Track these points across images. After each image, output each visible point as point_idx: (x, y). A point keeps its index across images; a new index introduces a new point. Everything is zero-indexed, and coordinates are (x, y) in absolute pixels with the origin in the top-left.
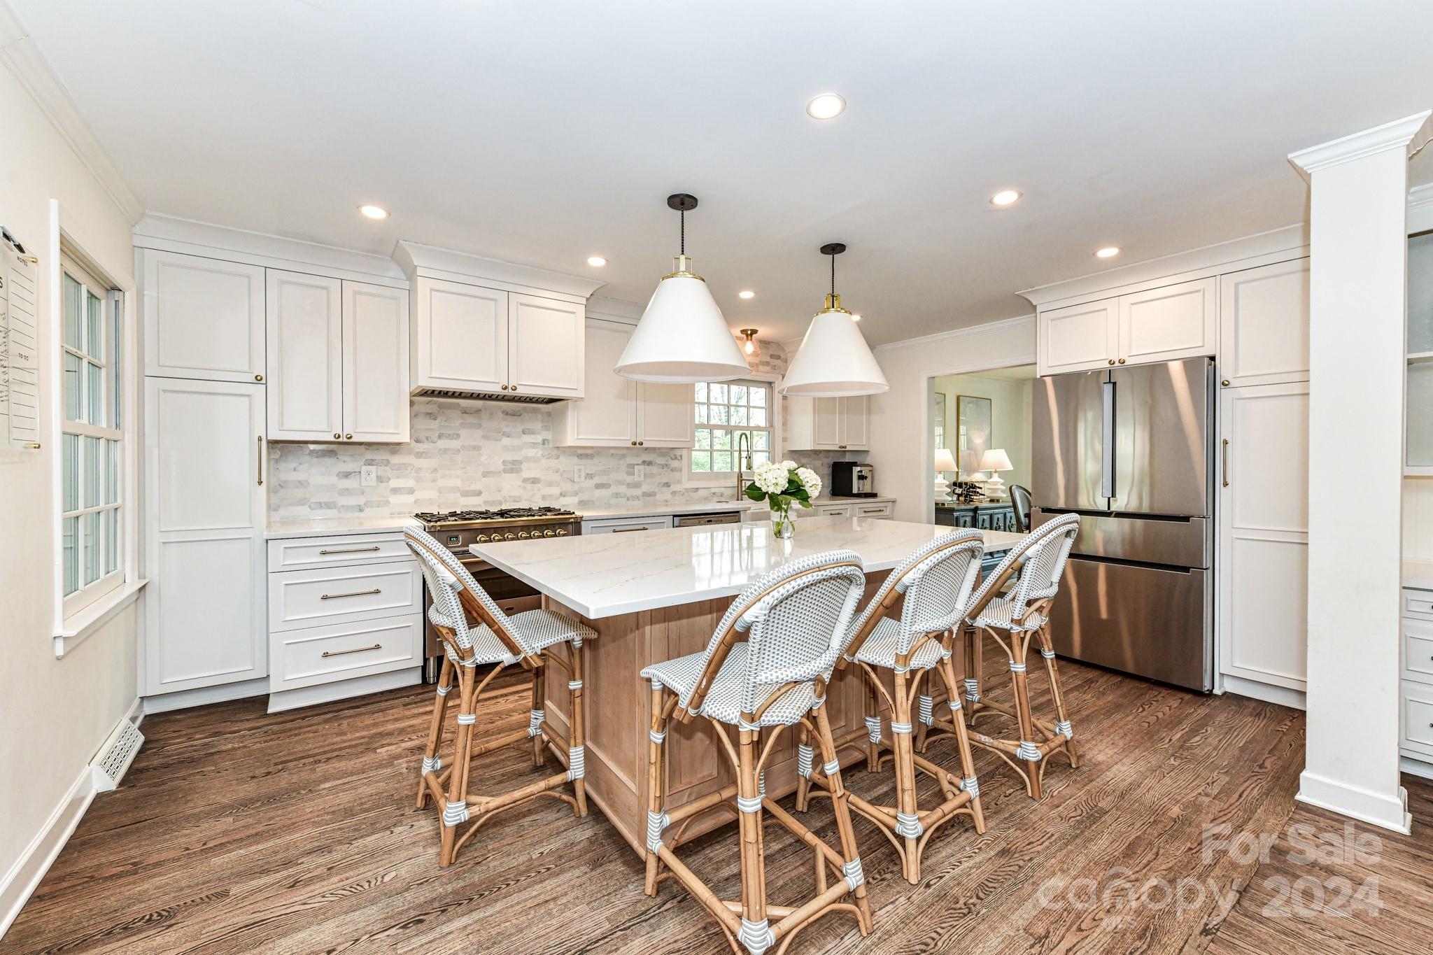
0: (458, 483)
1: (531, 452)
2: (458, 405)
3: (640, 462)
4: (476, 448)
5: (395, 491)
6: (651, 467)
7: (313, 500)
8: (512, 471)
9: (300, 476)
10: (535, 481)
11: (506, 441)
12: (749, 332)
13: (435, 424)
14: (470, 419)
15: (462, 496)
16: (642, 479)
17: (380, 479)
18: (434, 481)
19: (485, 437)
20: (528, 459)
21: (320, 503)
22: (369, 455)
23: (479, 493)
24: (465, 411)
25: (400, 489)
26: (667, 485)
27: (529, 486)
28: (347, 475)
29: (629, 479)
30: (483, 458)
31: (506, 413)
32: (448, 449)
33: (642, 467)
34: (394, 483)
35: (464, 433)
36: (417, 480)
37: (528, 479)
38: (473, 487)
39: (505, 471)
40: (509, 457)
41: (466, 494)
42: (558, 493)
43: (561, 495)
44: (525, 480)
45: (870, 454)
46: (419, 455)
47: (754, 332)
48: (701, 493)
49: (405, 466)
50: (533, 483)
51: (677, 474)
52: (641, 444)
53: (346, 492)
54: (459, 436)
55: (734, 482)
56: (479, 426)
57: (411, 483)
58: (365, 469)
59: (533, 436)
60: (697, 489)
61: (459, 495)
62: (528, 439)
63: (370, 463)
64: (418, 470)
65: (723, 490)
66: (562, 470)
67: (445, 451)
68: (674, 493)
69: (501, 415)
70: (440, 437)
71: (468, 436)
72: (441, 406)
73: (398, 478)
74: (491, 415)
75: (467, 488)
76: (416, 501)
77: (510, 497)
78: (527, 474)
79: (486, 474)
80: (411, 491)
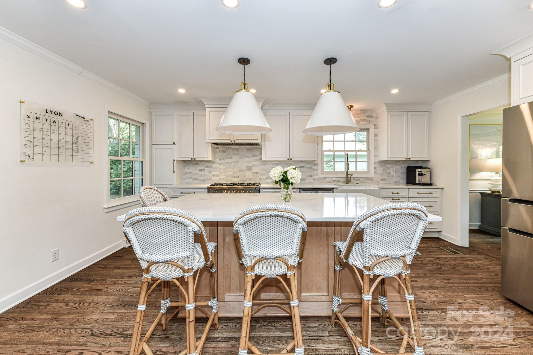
0: (231, 173)
1: (256, 163)
2: (232, 147)
3: (299, 166)
4: (238, 162)
5: (214, 175)
6: (303, 168)
7: (193, 178)
8: (249, 170)
9: (190, 170)
10: (257, 173)
11: (247, 159)
12: (350, 107)
13: (225, 154)
14: (236, 152)
15: (233, 178)
17: (209, 172)
18: (225, 172)
19: (240, 158)
20: (254, 165)
21: (194, 179)
22: (207, 164)
23: (238, 177)
24: (234, 150)
25: (215, 175)
26: (311, 176)
27: (255, 175)
28: (201, 170)
30: (239, 165)
31: (247, 149)
32: (229, 162)
34: (213, 173)
35: (233, 157)
36: (220, 172)
37: (254, 173)
38: (236, 175)
39: (247, 170)
40: (248, 165)
41: (234, 177)
42: (265, 178)
43: (266, 178)
44: (253, 173)
45: (430, 162)
46: (220, 164)
47: (352, 107)
48: (327, 180)
49: (216, 168)
50: (256, 174)
51: (316, 172)
52: (291, 159)
53: (201, 175)
54: (232, 158)
55: (344, 175)
56: (238, 154)
57: (218, 173)
58: (206, 168)
59: (256, 157)
60: (325, 178)
61: (232, 177)
62: (254, 158)
63: (207, 167)
64: (220, 169)
65: (339, 179)
66: (267, 169)
67: (228, 163)
68: (314, 179)
69: (245, 150)
70: (226, 158)
71: (235, 158)
72: (226, 148)
73: (214, 171)
74: (242, 151)
75: (234, 175)
76: (219, 179)
77: (248, 179)
78: (254, 171)
79: (240, 171)
80: (218, 176)
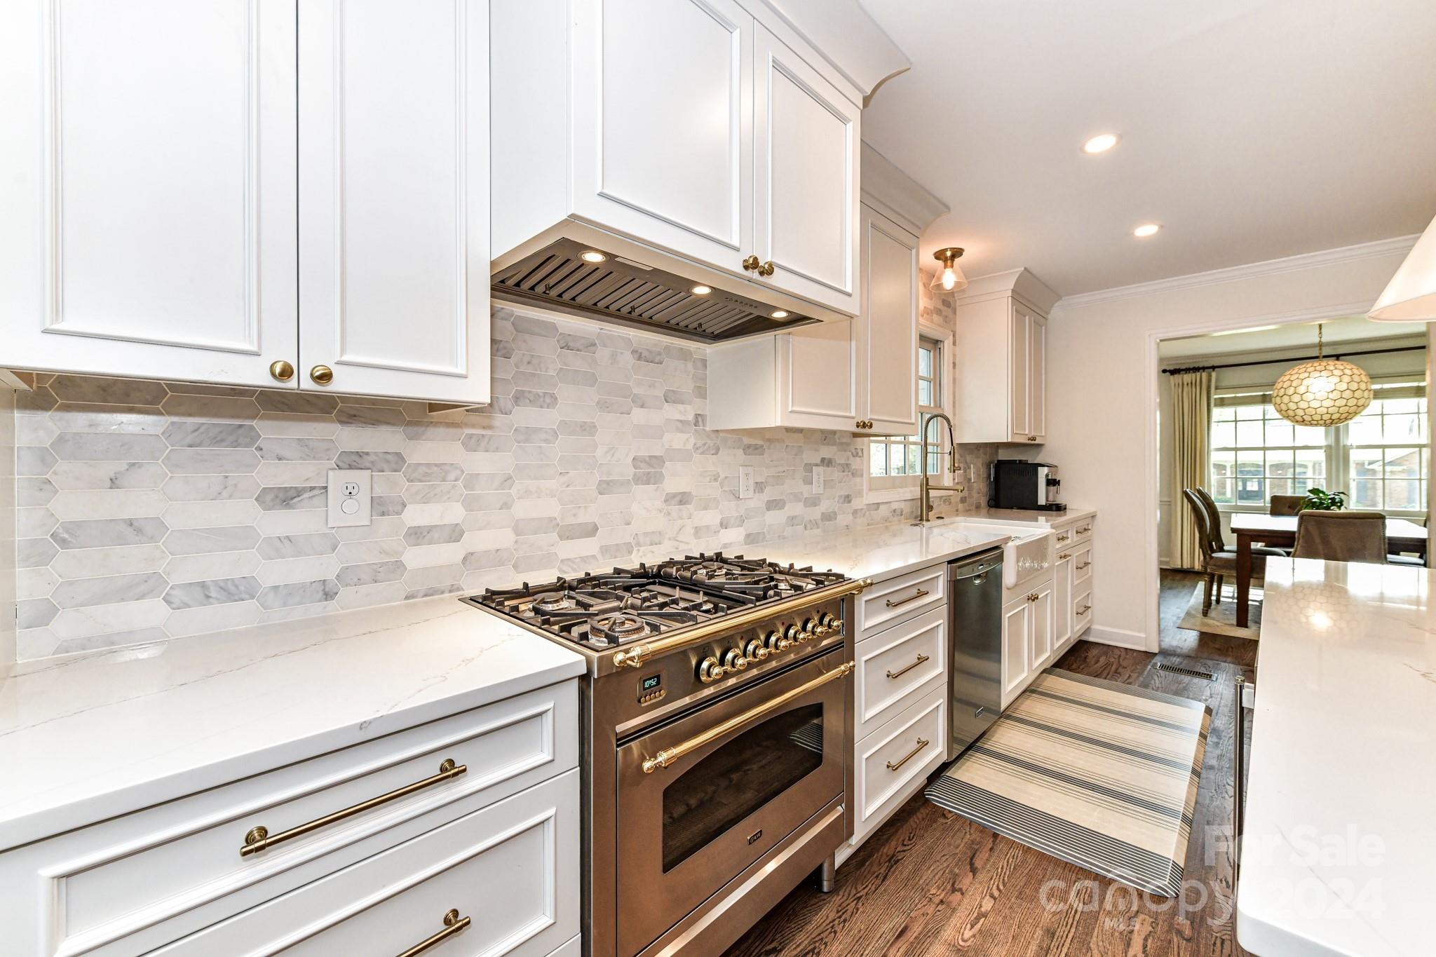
0: (550, 508)
1: (678, 441)
2: (553, 327)
3: (818, 461)
4: (588, 429)
5: (418, 535)
6: (830, 468)
7: (175, 579)
8: (647, 480)
10: (683, 499)
11: (638, 415)
12: (949, 254)
14: (577, 367)
15: (561, 537)
16: (821, 490)
17: (380, 507)
18: (506, 506)
19: (604, 406)
20: (672, 454)
21: (203, 585)
22: (351, 440)
23: (592, 531)
24: (566, 344)
25: (431, 529)
26: (848, 499)
27: (675, 509)
28: (286, 498)
29: (806, 490)
30: (599, 452)
31: (639, 355)
32: (536, 430)
33: (821, 469)
34: (416, 515)
35: (565, 393)
36: (470, 505)
37: (674, 496)
38: (583, 518)
39: (637, 480)
40: (646, 449)
41: (570, 533)
42: (718, 522)
43: (721, 524)
44: (669, 499)
45: (1044, 450)
47: (957, 253)
48: (882, 510)
49: (440, 471)
50: (681, 503)
51: (856, 481)
53: (287, 545)
54: (554, 398)
55: (916, 492)
56: (592, 381)
57: (454, 513)
58: (338, 480)
59: (680, 407)
61: (554, 536)
62: (672, 412)
63: (353, 461)
64: (472, 480)
66: (722, 476)
67: (528, 435)
69: (628, 359)
70: (517, 399)
71: (573, 403)
72: (519, 326)
73: (426, 500)
75: (571, 520)
77: (646, 534)
78: (673, 484)
79: (605, 487)
80: (455, 534)
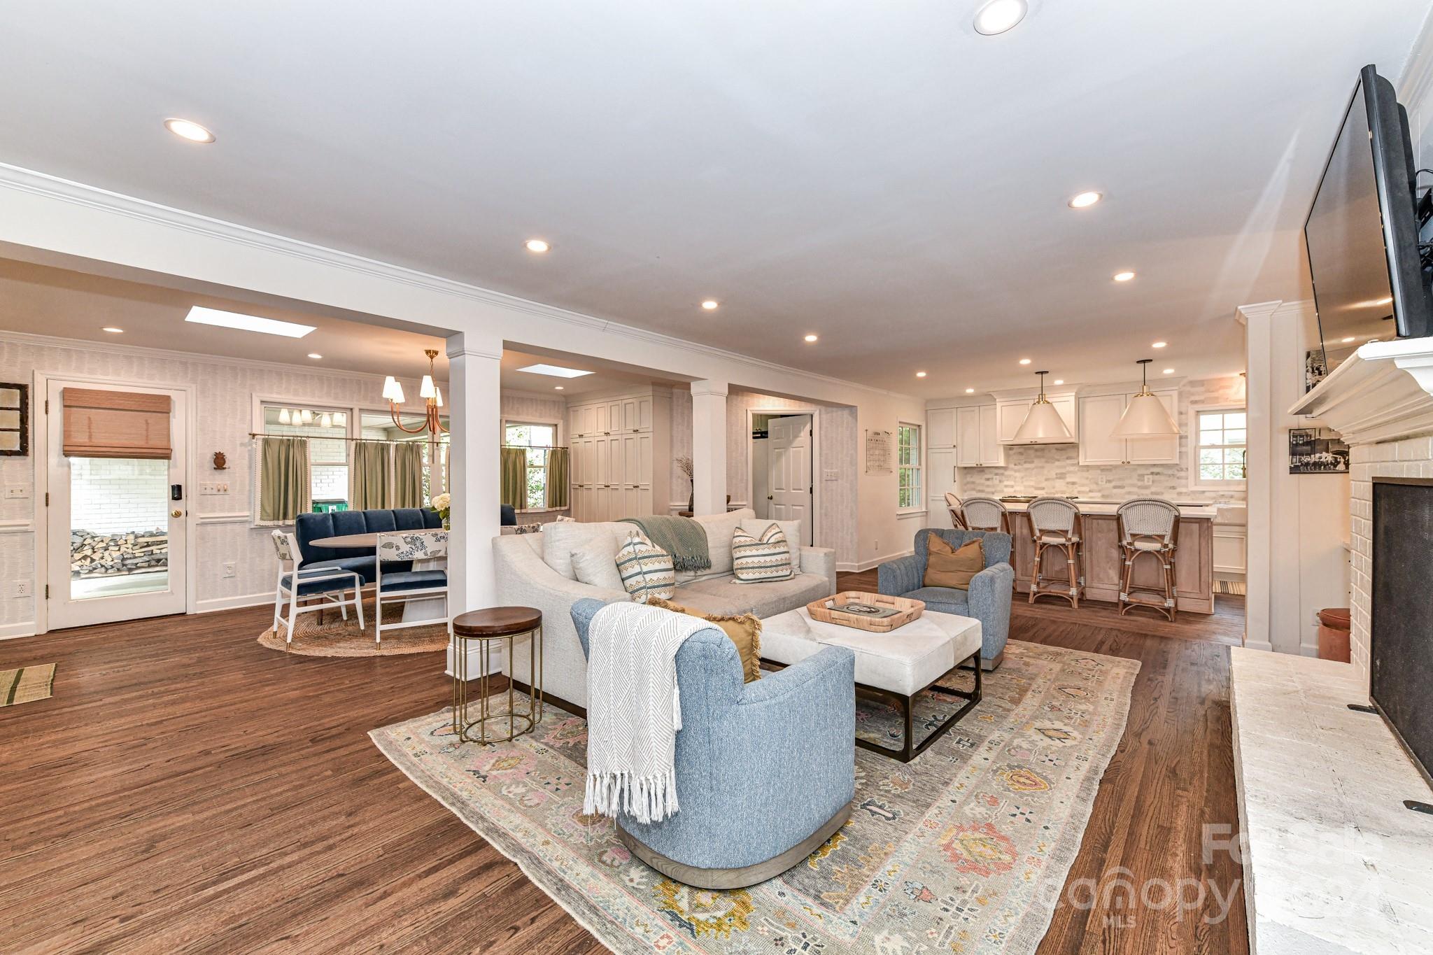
0: (1032, 483)
1: (1072, 469)
3: (1149, 473)
4: (1043, 467)
5: (1006, 486)
6: (1158, 476)
7: (976, 489)
8: (1060, 478)
9: (972, 480)
10: (1073, 483)
11: (1057, 463)
13: (1022, 457)
14: (1039, 454)
16: (1151, 483)
17: (1000, 481)
18: (1022, 482)
19: (1047, 462)
20: (1069, 472)
21: (979, 490)
22: (996, 471)
23: (1043, 489)
24: (1036, 450)
26: (1174, 488)
27: (1070, 486)
28: (988, 479)
29: (1140, 484)
30: (1045, 472)
31: (1057, 449)
32: (1029, 468)
33: (1151, 476)
34: (1006, 483)
35: (1036, 461)
36: (1015, 482)
38: (1040, 486)
39: (1057, 478)
40: (1059, 471)
42: (1088, 490)
44: (1068, 483)
46: (1016, 471)
48: (1207, 494)
49: (1010, 476)
51: (1183, 481)
53: (988, 486)
54: (1034, 462)
56: (1043, 457)
57: (1011, 483)
58: (995, 477)
60: (1204, 492)
62: (1069, 462)
63: (996, 474)
64: (1015, 478)
65: (1233, 493)
67: (1027, 469)
68: (1180, 494)
69: (1054, 451)
70: (1025, 462)
71: (1037, 462)
72: (1025, 449)
74: (1049, 451)
76: (1015, 491)
78: (1069, 480)
79: (1047, 480)
80: (1012, 487)
